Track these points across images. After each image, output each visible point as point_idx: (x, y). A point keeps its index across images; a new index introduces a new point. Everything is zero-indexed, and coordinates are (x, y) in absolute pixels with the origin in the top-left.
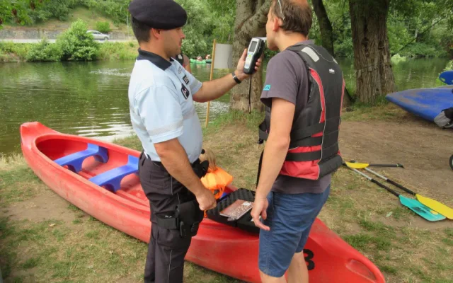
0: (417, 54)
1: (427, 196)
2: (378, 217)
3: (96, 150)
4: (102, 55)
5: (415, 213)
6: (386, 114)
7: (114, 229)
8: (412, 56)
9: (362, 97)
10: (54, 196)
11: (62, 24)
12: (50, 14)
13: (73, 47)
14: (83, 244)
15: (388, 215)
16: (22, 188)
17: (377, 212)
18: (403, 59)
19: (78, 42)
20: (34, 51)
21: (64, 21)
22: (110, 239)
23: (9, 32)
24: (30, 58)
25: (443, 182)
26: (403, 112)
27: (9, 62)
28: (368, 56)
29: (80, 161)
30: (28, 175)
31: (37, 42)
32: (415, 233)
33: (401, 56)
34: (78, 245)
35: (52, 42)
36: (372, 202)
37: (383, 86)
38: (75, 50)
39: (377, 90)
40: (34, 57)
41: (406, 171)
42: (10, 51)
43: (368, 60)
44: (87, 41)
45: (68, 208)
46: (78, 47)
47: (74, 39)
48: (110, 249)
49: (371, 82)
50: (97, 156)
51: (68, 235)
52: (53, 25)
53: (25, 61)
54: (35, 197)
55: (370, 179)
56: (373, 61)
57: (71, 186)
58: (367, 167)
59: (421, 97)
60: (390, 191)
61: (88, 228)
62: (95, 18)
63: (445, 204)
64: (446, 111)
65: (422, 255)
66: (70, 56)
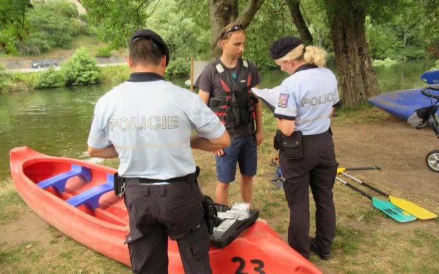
0: (408, 57)
1: (400, 197)
2: (349, 222)
3: (78, 170)
4: (104, 78)
5: (386, 215)
6: (370, 117)
7: (87, 248)
8: (403, 59)
9: (347, 102)
10: (36, 217)
11: (67, 52)
12: (55, 43)
13: (77, 73)
14: (55, 264)
15: (359, 219)
16: (7, 211)
17: (348, 216)
18: (394, 62)
19: (81, 68)
20: (41, 79)
21: (68, 48)
22: (83, 258)
23: (17, 63)
24: (37, 85)
25: (418, 182)
26: (387, 115)
27: (18, 91)
28: (349, 62)
29: (63, 182)
30: (17, 198)
31: (44, 70)
32: (384, 235)
33: (392, 59)
34: (50, 265)
35: (57, 69)
36: (344, 206)
37: (366, 91)
38: (78, 76)
39: (361, 94)
40: (40, 85)
41: (383, 173)
42: (18, 80)
43: (350, 66)
44: (90, 65)
45: (48, 229)
46: (82, 73)
47: (78, 65)
48: (80, 268)
49: (355, 88)
50: (80, 176)
51: (42, 256)
52: (58, 53)
53: (32, 89)
54: (18, 219)
55: (345, 183)
56: (354, 66)
57: (49, 208)
58: (344, 171)
59: (401, 99)
60: (363, 194)
61: (63, 247)
62: (96, 44)
63: (418, 204)
64: (418, 111)
65: (388, 258)
66: (74, 81)
